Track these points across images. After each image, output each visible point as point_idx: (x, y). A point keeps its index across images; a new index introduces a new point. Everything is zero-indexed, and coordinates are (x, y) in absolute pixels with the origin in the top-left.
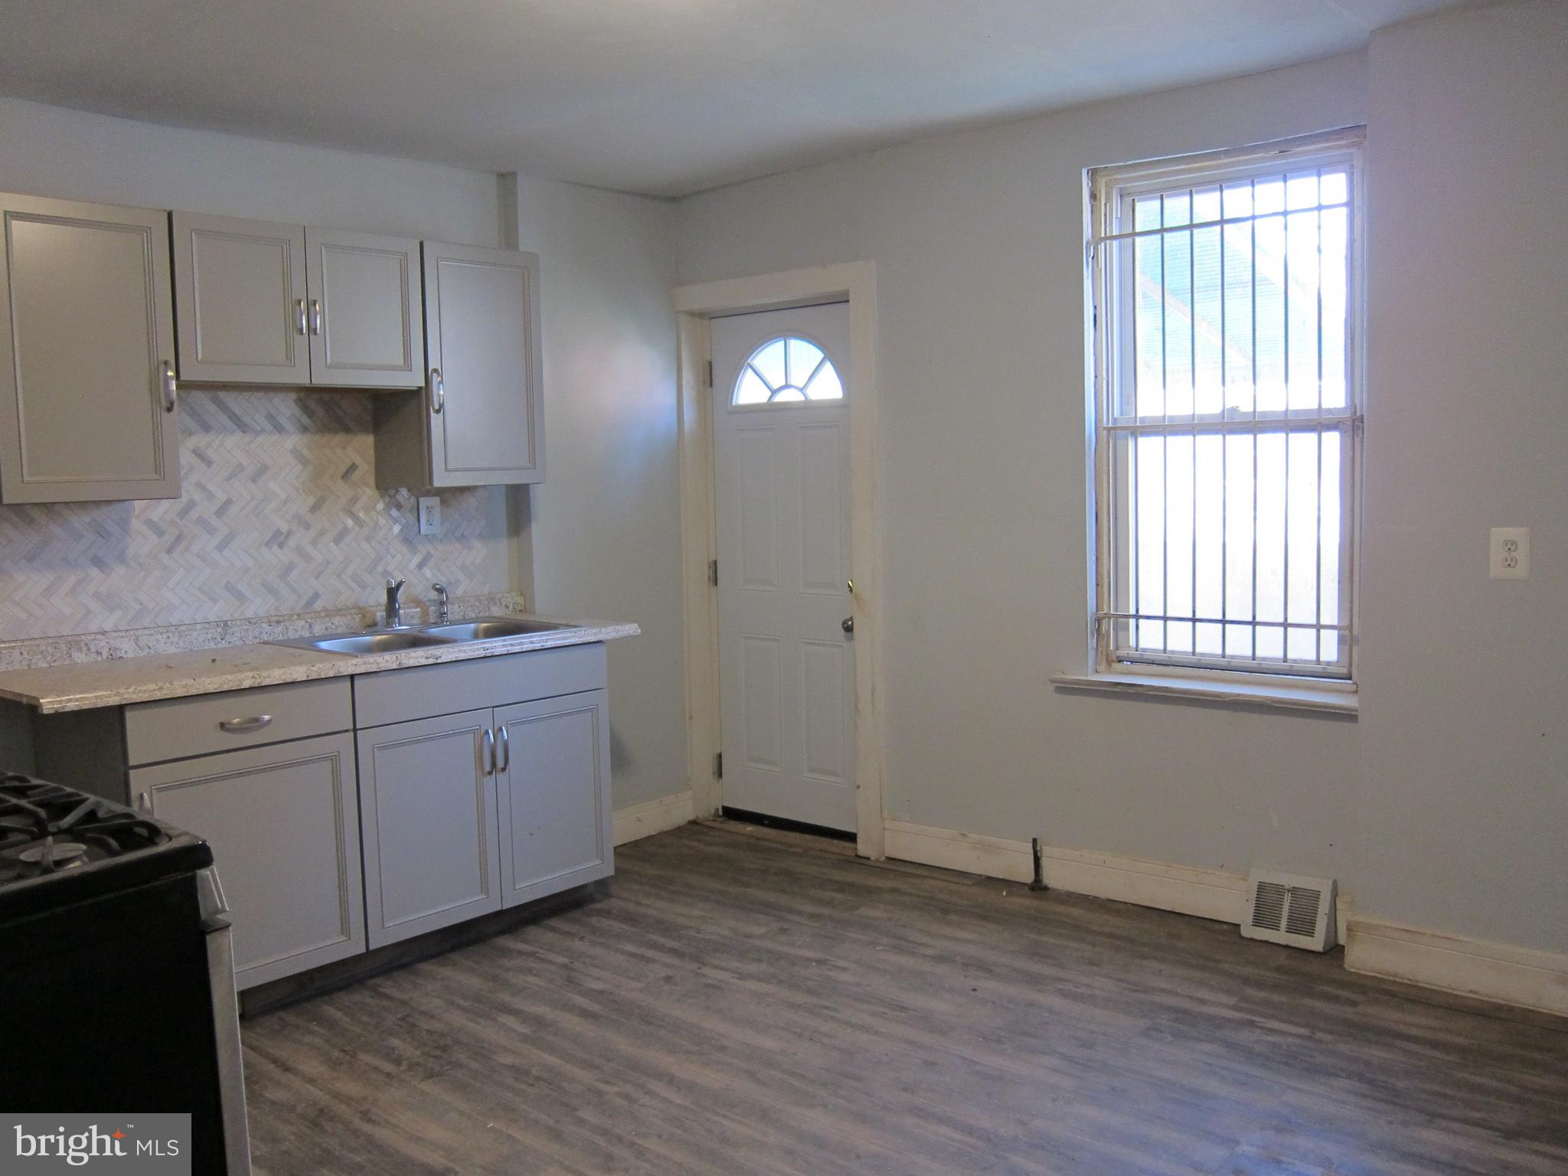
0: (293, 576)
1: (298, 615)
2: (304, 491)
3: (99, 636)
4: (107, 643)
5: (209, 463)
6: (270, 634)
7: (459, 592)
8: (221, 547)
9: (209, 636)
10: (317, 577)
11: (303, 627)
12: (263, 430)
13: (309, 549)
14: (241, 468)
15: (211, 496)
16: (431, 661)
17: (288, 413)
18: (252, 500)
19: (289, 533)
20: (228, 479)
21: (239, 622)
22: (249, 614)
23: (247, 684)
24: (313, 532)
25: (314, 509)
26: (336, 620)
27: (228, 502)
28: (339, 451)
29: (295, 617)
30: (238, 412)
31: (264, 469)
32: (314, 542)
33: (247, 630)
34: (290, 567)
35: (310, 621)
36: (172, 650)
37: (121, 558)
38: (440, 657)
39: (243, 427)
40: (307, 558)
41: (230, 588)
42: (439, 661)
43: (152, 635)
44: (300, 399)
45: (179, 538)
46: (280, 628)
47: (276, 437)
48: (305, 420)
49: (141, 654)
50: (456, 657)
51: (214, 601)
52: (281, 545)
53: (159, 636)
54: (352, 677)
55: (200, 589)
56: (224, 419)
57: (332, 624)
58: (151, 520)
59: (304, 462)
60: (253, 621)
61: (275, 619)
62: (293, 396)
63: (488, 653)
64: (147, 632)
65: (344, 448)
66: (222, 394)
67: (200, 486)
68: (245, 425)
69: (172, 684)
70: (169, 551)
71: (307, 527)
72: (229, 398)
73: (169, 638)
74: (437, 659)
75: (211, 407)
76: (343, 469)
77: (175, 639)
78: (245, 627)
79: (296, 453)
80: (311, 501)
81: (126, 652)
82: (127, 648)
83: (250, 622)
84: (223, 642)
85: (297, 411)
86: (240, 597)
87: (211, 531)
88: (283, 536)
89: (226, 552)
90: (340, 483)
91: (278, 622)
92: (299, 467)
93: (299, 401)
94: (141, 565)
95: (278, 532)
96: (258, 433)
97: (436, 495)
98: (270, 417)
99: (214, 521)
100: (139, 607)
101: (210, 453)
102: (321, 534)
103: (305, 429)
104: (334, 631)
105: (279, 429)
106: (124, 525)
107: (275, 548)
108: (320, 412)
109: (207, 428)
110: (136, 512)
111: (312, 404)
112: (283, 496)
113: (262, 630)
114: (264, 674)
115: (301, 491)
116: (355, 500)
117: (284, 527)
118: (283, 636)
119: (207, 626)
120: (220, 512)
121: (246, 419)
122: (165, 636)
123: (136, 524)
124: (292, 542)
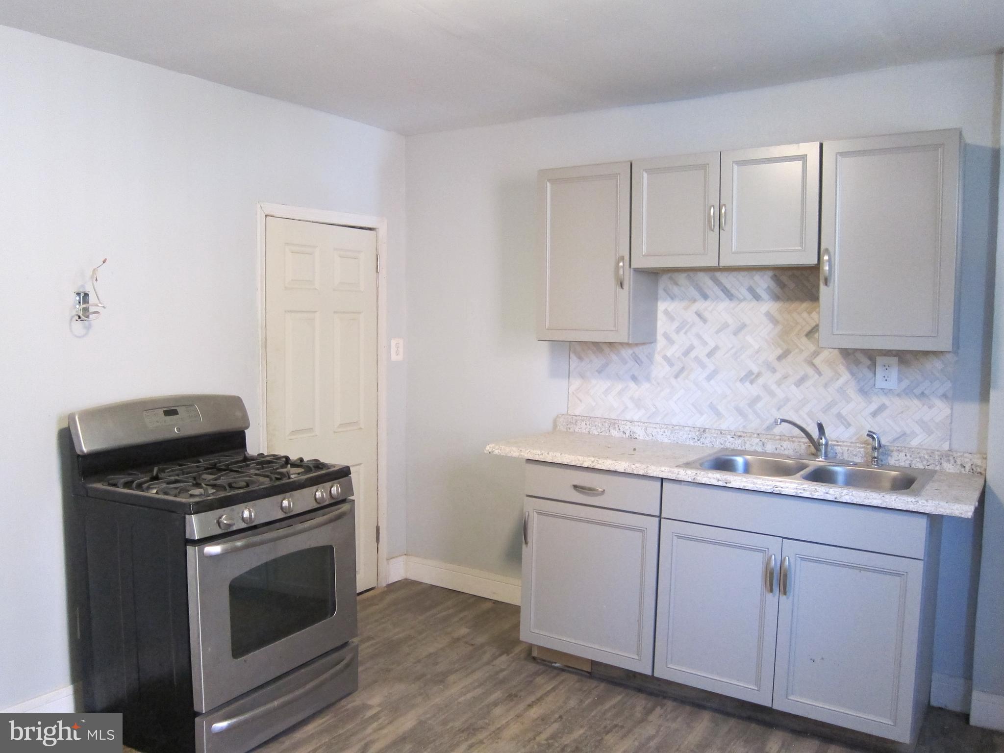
0: (759, 405)
1: (758, 434)
2: (773, 344)
3: (628, 423)
4: (630, 428)
5: (705, 321)
6: (732, 444)
7: (915, 443)
8: (709, 378)
9: (690, 436)
10: (779, 409)
11: (757, 444)
12: (745, 299)
13: (774, 387)
14: (726, 326)
15: (705, 344)
16: (720, 484)
17: (765, 286)
18: (732, 348)
19: (759, 375)
20: (717, 332)
21: (714, 431)
22: (724, 427)
23: (586, 465)
24: (778, 375)
25: (780, 358)
26: (786, 444)
27: (716, 348)
28: (805, 315)
29: (756, 435)
30: (728, 286)
31: (744, 326)
32: (779, 383)
33: (716, 437)
34: (757, 399)
35: (763, 440)
36: (666, 440)
37: (648, 379)
38: (730, 483)
39: (730, 296)
40: (772, 394)
41: (712, 407)
42: (728, 485)
43: (656, 428)
44: (775, 276)
45: (683, 369)
46: (740, 441)
47: (754, 303)
48: (777, 290)
49: (647, 439)
50: (744, 486)
51: (702, 414)
52: (752, 382)
53: (659, 430)
54: (662, 479)
55: (693, 405)
56: (717, 290)
57: (781, 446)
58: (665, 356)
59: (775, 322)
60: (723, 432)
61: (739, 434)
62: (770, 273)
63: (777, 491)
64: (655, 426)
65: (809, 313)
66: (718, 274)
67: (698, 336)
68: (732, 295)
69: (548, 454)
70: (676, 377)
71: (774, 371)
72: (722, 277)
73: (664, 432)
74: (726, 483)
75: (710, 283)
76: (808, 328)
77: (668, 433)
78: (715, 435)
79: (768, 315)
80: (779, 351)
81: (639, 436)
82: (640, 433)
83: (721, 433)
84: (699, 442)
85: (772, 285)
86: (718, 414)
87: (703, 366)
88: (754, 376)
89: (712, 382)
90: (804, 340)
91: (740, 436)
92: (771, 326)
93: (775, 278)
94: (658, 384)
95: (751, 373)
96: (740, 301)
97: (895, 356)
98: (751, 290)
99: (706, 360)
100: (654, 410)
101: (706, 314)
102: (785, 377)
103: (777, 298)
104: (782, 452)
105: (757, 297)
106: (650, 357)
107: (747, 384)
108: (791, 285)
109: (705, 297)
110: (659, 350)
111: (784, 279)
112: (757, 347)
113: (726, 440)
114: (600, 461)
115: (771, 344)
116: (816, 354)
117: (755, 370)
118: (742, 446)
119: (692, 429)
120: (710, 355)
121: (733, 291)
122: (663, 430)
123: (658, 358)
124: (761, 381)
